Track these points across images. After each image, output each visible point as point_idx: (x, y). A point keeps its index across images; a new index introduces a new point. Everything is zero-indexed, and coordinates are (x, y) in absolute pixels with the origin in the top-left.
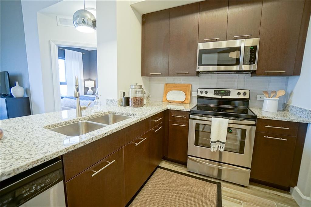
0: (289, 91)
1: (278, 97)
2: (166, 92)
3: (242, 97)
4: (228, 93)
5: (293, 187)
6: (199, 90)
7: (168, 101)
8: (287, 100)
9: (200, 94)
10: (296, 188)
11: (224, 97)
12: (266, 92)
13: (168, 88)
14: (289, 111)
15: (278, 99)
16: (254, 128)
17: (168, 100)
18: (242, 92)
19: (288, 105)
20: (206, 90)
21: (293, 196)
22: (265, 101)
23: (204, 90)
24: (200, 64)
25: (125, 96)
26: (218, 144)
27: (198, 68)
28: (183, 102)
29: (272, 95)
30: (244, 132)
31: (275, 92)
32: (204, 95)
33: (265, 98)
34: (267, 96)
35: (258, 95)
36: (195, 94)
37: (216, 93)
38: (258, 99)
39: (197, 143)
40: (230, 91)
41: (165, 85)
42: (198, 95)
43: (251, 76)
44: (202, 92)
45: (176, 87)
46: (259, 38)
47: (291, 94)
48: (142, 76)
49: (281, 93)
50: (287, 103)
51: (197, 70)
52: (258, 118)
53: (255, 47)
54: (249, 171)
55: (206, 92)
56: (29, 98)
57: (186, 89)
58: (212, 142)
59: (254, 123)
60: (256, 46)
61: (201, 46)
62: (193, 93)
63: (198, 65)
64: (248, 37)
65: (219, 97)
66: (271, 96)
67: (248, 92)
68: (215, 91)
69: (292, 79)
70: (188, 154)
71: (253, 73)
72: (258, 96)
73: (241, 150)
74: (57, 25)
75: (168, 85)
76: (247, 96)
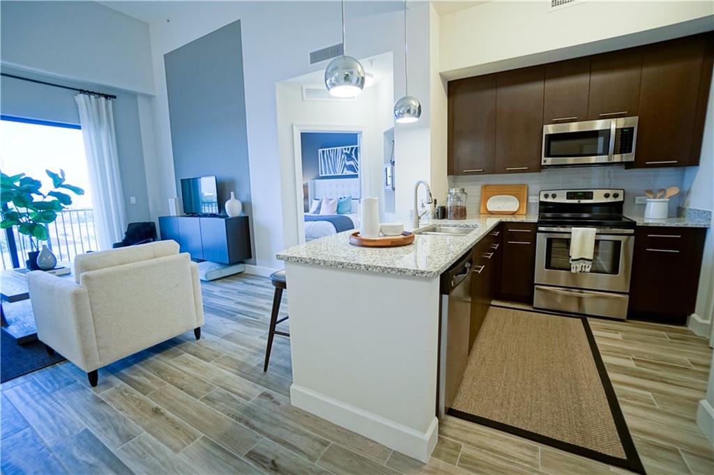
0: (686, 188)
1: (668, 197)
2: (485, 198)
3: (611, 200)
4: (589, 195)
5: (690, 315)
6: (543, 194)
7: (490, 212)
8: (684, 201)
9: (543, 199)
10: (693, 315)
11: (583, 201)
12: (650, 192)
13: (488, 192)
14: (684, 217)
15: (668, 200)
16: (633, 238)
17: (489, 210)
18: (611, 192)
19: (684, 209)
20: (553, 192)
21: (690, 328)
22: (648, 204)
23: (550, 193)
24: (548, 155)
25: (437, 206)
26: (582, 263)
27: (545, 161)
28: (516, 212)
29: (659, 195)
30: (617, 244)
31: (663, 190)
32: (550, 200)
33: (648, 200)
34: (652, 196)
35: (638, 196)
36: (534, 200)
37: (570, 196)
38: (637, 202)
39: (548, 266)
40: (592, 193)
41: (482, 187)
42: (541, 200)
43: (626, 169)
44: (546, 196)
45: (502, 190)
46: (637, 117)
47: (689, 192)
48: (448, 175)
49: (673, 191)
50: (683, 205)
51: (543, 164)
52: (637, 225)
53: (631, 129)
54: (627, 296)
55: (554, 196)
56: (247, 217)
57: (519, 192)
58: (573, 260)
59: (632, 231)
60: (633, 128)
61: (550, 129)
62: (530, 198)
63: (545, 157)
64: (621, 116)
65: (576, 201)
66: (658, 197)
67: (621, 193)
68: (568, 193)
69: (689, 171)
70: (535, 282)
71: (628, 165)
72: (637, 198)
73: (614, 270)
74: (303, 99)
75: (487, 187)
76: (620, 199)
